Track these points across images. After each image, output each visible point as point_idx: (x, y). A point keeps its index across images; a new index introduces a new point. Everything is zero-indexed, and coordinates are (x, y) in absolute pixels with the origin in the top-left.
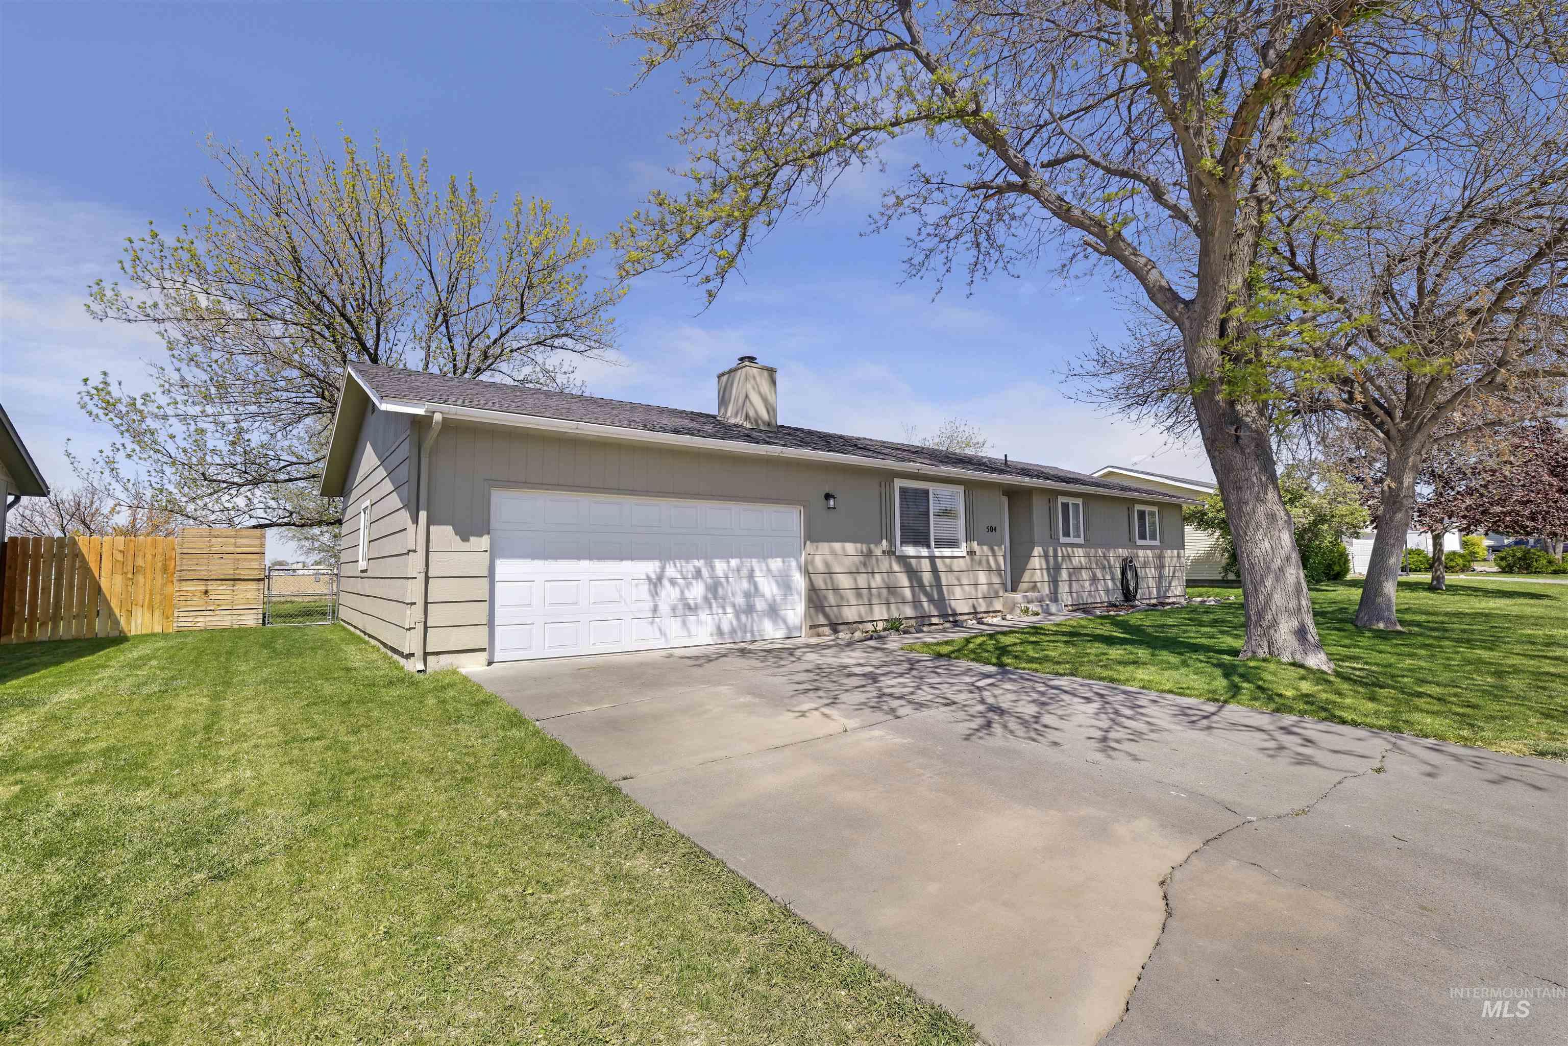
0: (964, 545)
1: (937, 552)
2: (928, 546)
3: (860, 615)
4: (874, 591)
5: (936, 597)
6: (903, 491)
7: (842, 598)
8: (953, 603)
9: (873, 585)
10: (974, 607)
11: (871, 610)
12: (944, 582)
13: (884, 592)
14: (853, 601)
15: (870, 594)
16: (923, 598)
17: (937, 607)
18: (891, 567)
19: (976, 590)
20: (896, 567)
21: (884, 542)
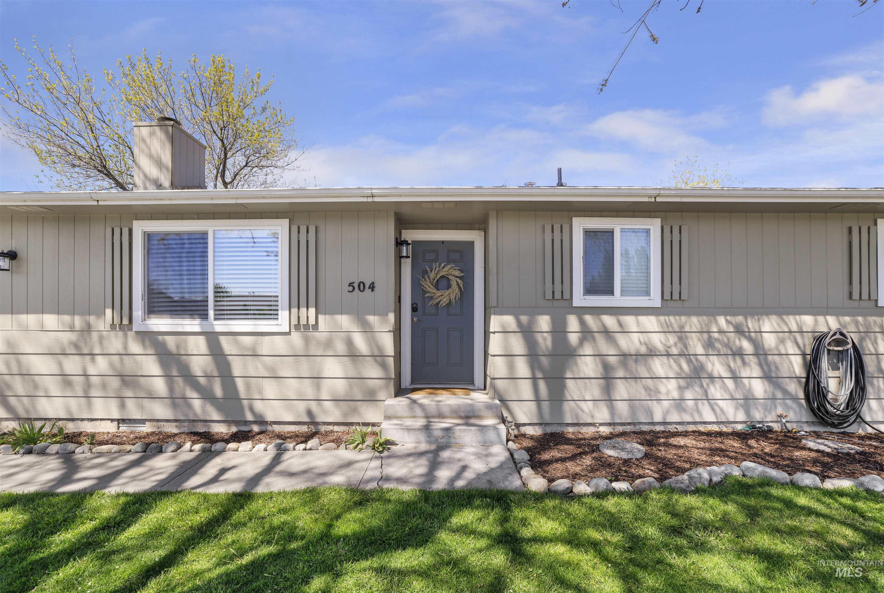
0: (283, 315)
1: (219, 326)
2: (204, 316)
3: (69, 411)
4: (94, 380)
5: (218, 392)
6: (149, 237)
7: (36, 386)
8: (258, 406)
9: (91, 370)
10: (310, 413)
11: (90, 405)
12: (237, 371)
13: (115, 383)
14: (54, 390)
15: (88, 386)
16: (191, 394)
17: (219, 408)
18: (125, 347)
19: (318, 388)
20: (135, 347)
21: (109, 312)
